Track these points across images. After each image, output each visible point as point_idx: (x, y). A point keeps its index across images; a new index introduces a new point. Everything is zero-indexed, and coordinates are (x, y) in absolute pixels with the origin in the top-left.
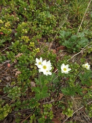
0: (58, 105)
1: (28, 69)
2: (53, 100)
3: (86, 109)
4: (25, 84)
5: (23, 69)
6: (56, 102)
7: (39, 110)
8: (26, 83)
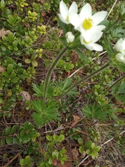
0: (70, 137)
1: (20, 64)
2: (61, 127)
3: (118, 142)
4: (10, 94)
5: (8, 63)
6: (66, 130)
7: (37, 146)
8: (14, 93)
